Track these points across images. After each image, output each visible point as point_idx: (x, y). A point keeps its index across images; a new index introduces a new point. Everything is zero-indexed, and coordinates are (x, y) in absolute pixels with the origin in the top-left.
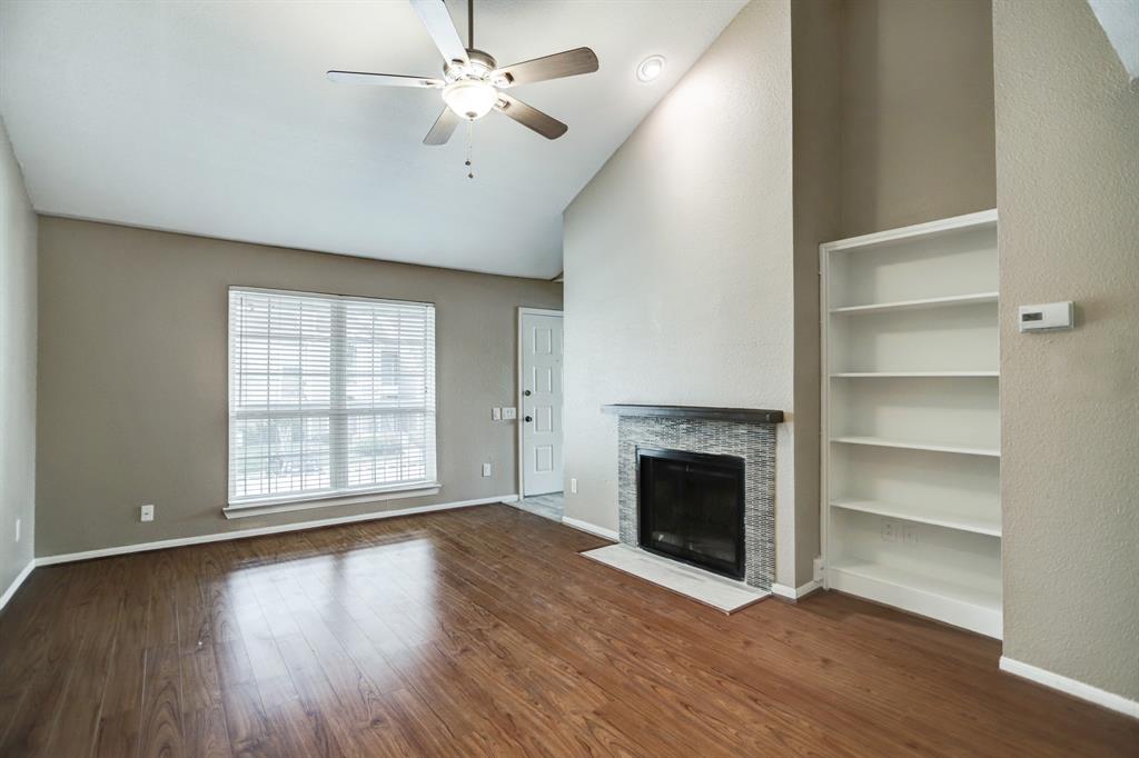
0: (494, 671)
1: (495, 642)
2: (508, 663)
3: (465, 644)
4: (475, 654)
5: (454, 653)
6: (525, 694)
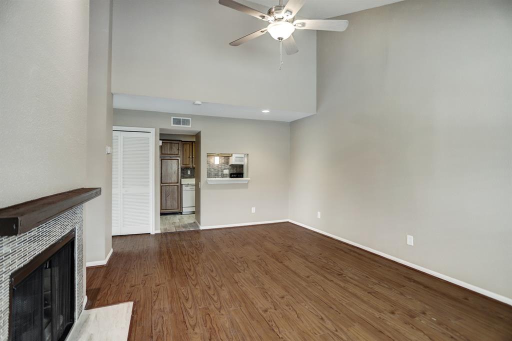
0: (269, 287)
1: (268, 301)
2: (264, 290)
3: (283, 301)
4: (278, 295)
5: (287, 297)
6: (260, 279)
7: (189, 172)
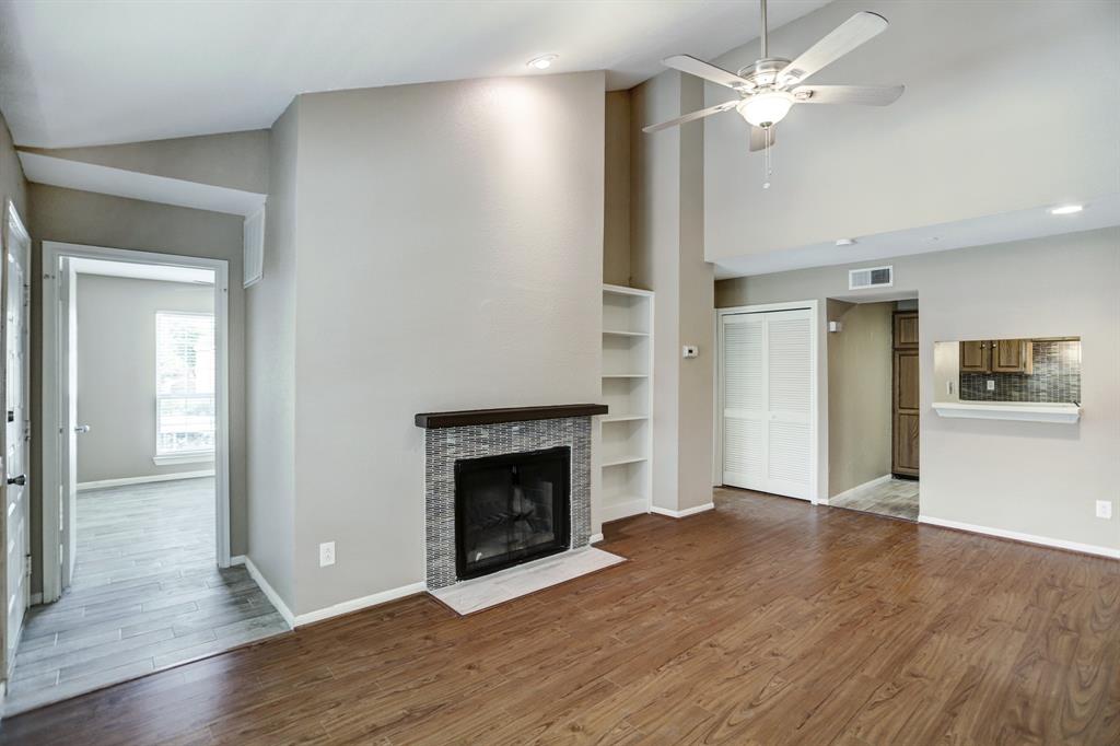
7: (991, 385)
